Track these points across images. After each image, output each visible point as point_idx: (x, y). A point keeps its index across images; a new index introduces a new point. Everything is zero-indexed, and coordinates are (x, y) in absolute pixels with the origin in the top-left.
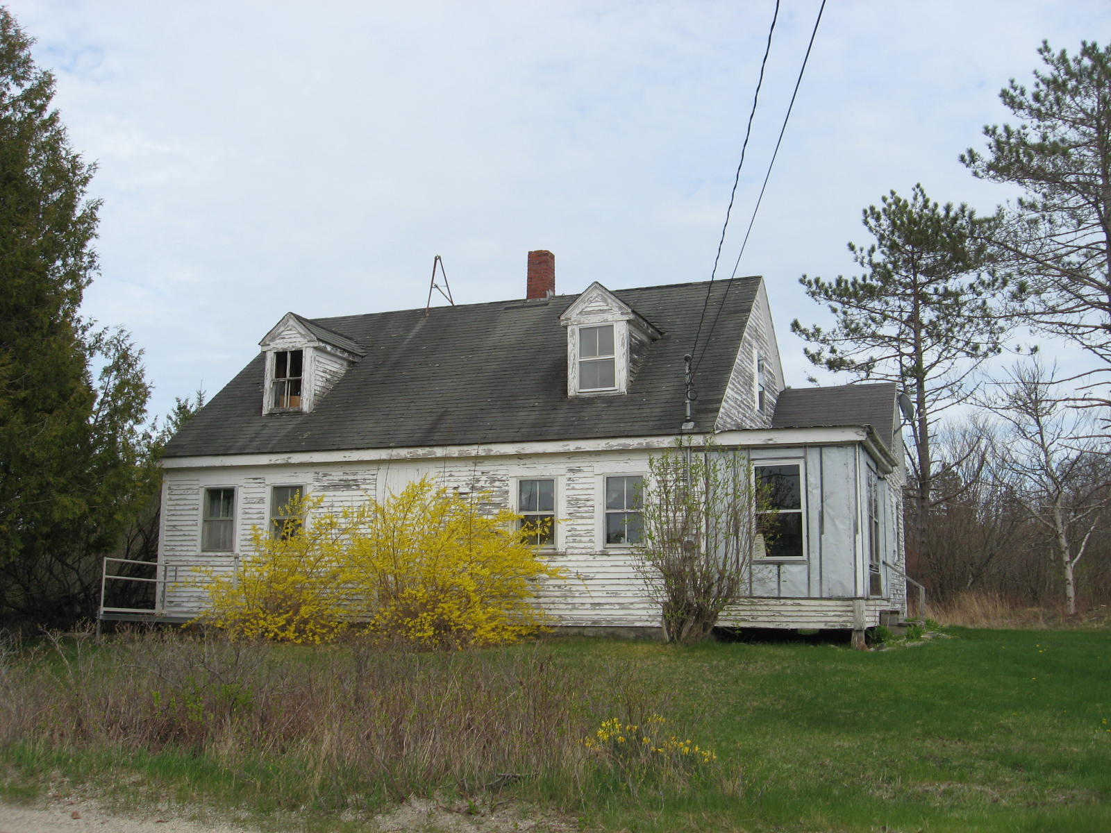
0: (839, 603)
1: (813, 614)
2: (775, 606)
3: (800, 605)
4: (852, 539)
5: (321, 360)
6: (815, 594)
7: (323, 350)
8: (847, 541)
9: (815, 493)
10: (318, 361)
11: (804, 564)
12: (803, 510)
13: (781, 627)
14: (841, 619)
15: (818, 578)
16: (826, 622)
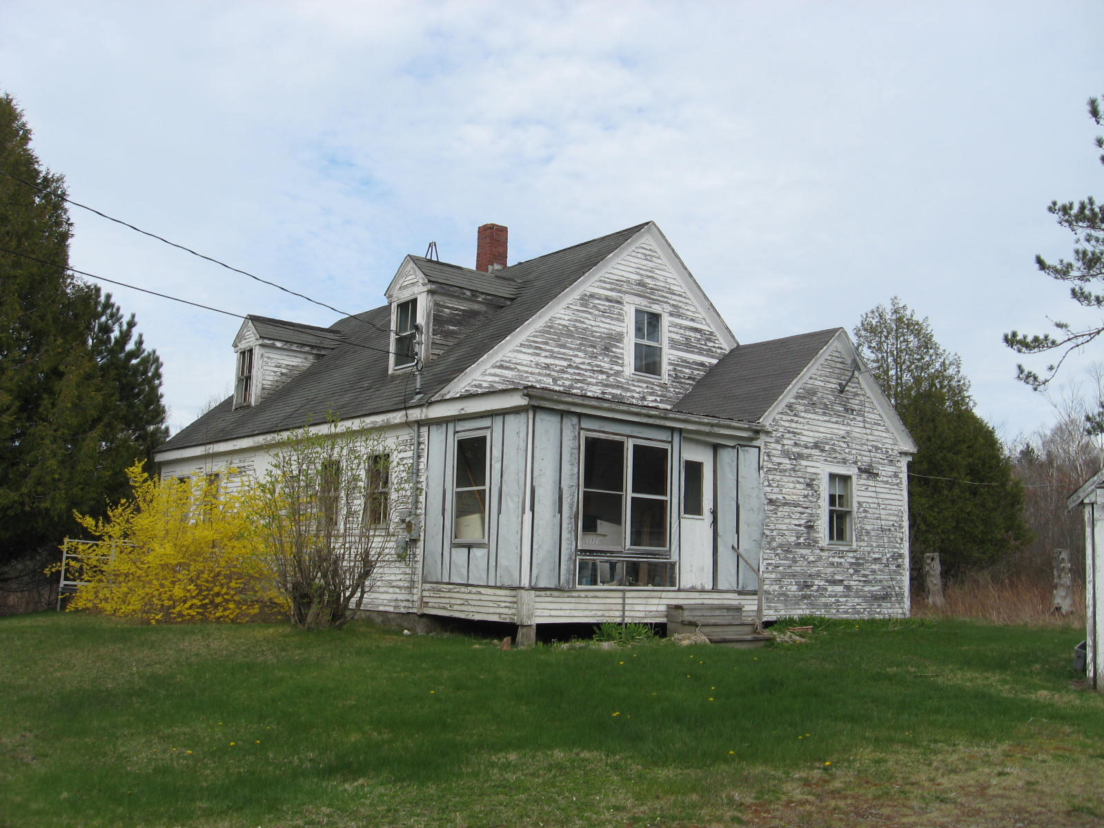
0: (508, 592)
1: (490, 604)
2: (464, 594)
3: (480, 593)
4: (520, 519)
5: (271, 356)
6: (492, 583)
7: (273, 347)
8: (515, 521)
9: (497, 466)
10: (268, 358)
11: (485, 548)
12: (487, 487)
13: (470, 617)
14: (510, 612)
15: (494, 564)
16: (500, 614)
